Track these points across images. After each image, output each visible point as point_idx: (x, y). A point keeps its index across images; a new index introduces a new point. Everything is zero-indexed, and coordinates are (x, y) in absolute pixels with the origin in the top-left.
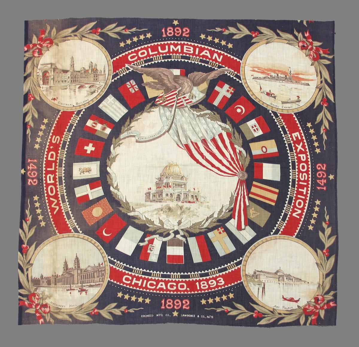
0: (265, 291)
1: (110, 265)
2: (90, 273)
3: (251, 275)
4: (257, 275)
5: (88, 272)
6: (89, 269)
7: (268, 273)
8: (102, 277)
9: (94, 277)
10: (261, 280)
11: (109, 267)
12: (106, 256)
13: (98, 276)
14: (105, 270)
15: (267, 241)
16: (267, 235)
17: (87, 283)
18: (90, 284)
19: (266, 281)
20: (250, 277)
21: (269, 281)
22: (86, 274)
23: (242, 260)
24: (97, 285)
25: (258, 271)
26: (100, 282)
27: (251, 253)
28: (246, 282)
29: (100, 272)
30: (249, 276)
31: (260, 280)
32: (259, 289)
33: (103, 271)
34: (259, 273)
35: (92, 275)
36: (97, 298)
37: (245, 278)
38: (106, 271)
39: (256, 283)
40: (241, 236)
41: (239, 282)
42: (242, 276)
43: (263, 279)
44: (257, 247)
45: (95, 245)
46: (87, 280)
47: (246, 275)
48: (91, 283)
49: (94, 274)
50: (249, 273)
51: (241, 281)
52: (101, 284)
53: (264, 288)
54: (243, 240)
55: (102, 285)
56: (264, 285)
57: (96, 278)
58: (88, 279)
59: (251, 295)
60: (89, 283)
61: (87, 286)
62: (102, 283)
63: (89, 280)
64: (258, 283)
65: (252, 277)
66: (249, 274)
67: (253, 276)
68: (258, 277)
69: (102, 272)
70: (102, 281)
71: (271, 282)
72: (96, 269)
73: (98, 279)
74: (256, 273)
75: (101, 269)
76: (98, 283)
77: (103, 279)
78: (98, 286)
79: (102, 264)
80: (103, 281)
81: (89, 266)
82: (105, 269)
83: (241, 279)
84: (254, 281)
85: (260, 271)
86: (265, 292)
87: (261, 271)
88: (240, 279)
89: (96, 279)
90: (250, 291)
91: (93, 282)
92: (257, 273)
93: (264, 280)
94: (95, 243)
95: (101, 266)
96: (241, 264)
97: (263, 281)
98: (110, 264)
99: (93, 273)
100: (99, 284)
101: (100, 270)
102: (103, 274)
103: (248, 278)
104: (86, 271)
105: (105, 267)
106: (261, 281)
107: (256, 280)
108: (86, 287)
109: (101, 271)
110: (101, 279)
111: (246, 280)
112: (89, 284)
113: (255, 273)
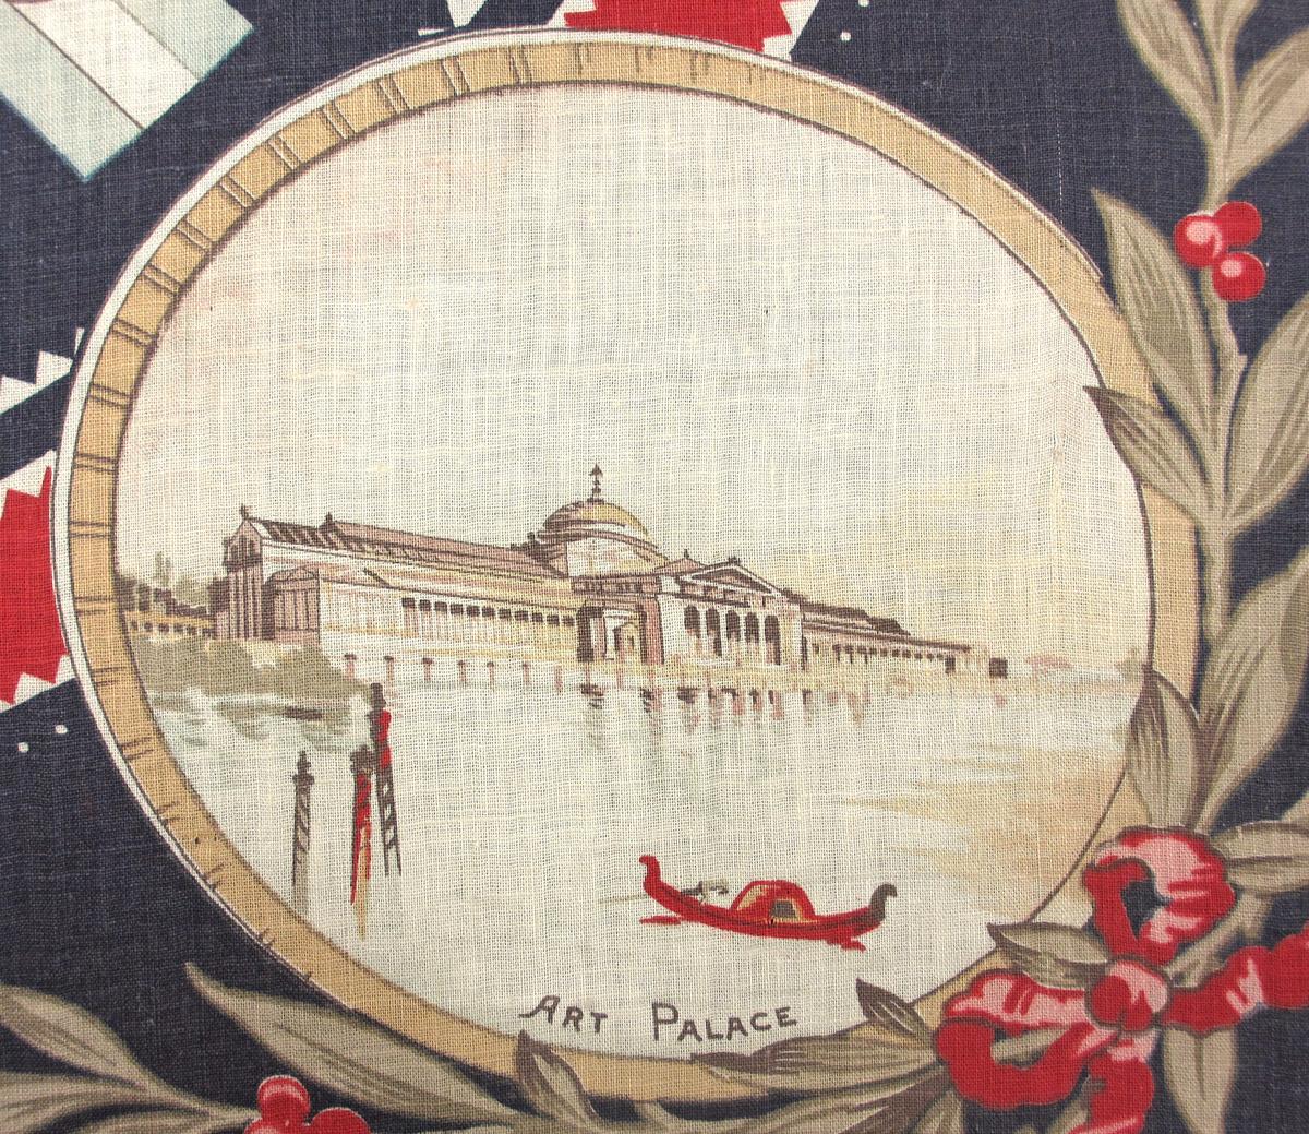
0: (387, 801)
3: (185, 584)
4: (271, 590)
7: (427, 551)
10: (332, 645)
15: (395, 118)
16: (394, 35)
19: (409, 670)
20: (184, 611)
21: (446, 669)
23: (63, 387)
25: (284, 532)
27: (185, 287)
28: (126, 683)
30: (158, 611)
31: (314, 655)
32: (303, 780)
34: (302, 555)
37: (112, 635)
39: (270, 698)
40: (51, 64)
41: (29, 687)
42: (66, 605)
43: (354, 643)
44: (257, 204)
47: (123, 586)
50: (163, 566)
51: (64, 674)
53: (374, 764)
54: (71, 120)
56: (380, 722)
59: (196, 860)
64: (291, 702)
65: (200, 613)
66: (162, 575)
67: (219, 594)
68: (288, 607)
71: (478, 673)
74: (256, 560)
83: (62, 649)
84: (229, 676)
85: (318, 522)
86: (390, 823)
87: (329, 532)
88: (46, 650)
90: (189, 803)
92: (268, 552)
93: (381, 644)
96: (55, 444)
97: (366, 672)
103: (156, 638)
106: (339, 664)
107: (263, 654)
111: (124, 660)
113: (241, 555)
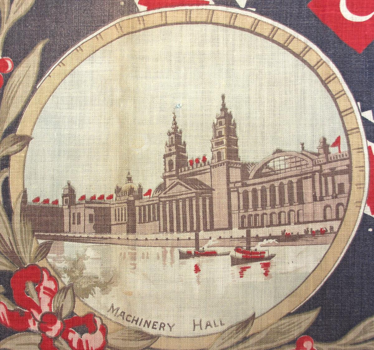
1: (369, 148)
2: (285, 182)
5: (276, 177)
6: (279, 164)
8: (337, 201)
9: (301, 201)
11: (367, 156)
12: (355, 106)
13: (318, 195)
14: (348, 171)
17: (271, 225)
18: (282, 228)
22: (267, 186)
24: (314, 233)
26: (325, 220)
29: (329, 179)
33: (342, 172)
35: (291, 188)
36: (311, 290)
38: (355, 172)
45: (305, 62)
46: (269, 211)
48: (289, 223)
49: (300, 187)
52: (332, 228)
55: (336, 234)
57: (310, 205)
58: (273, 206)
60: (280, 224)
61: (270, 237)
62: (336, 225)
63: (277, 211)
69: (339, 179)
70: (337, 219)
72: (310, 164)
73: (319, 207)
75: (333, 165)
76: (316, 227)
77: (341, 208)
78: (320, 238)
79: (337, 142)
80: (341, 216)
81: (279, 151)
82: (350, 166)
89: (309, 208)
91: (298, 223)
94: (307, 49)
95: (333, 151)
98: (370, 144)
99: (294, 180)
100: (323, 232)
101: (326, 169)
102: (341, 185)
104: (266, 175)
105: (350, 158)
108: (265, 242)
109: (334, 173)
110: (334, 208)
112: (277, 231)
